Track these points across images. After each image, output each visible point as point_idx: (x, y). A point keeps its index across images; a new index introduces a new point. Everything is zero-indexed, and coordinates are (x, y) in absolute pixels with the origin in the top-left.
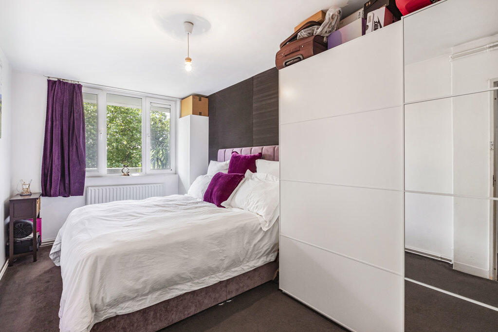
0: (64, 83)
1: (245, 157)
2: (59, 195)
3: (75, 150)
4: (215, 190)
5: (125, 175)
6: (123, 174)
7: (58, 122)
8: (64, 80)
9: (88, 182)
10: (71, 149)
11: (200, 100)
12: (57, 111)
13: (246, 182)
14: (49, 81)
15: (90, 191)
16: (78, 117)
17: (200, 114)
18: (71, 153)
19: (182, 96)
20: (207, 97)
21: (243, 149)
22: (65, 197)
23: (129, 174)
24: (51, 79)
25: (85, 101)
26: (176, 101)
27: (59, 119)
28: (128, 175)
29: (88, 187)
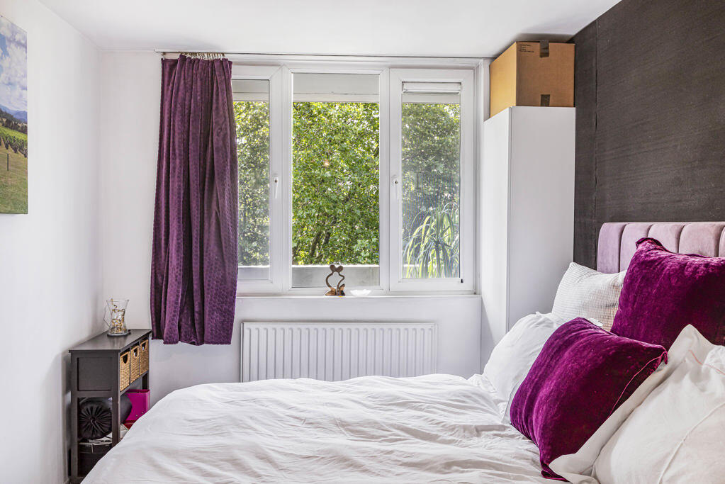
0: (192, 62)
1: (683, 266)
2: (180, 338)
3: (213, 228)
4: (543, 393)
5: (333, 293)
6: (330, 289)
7: (178, 161)
8: (192, 54)
9: (242, 309)
10: (206, 227)
11: (545, 54)
12: (176, 134)
13: (669, 386)
14: (164, 62)
15: (246, 332)
16: (221, 143)
17: (545, 101)
18: (206, 236)
19: (492, 50)
20: (571, 40)
21: (689, 226)
22: (193, 343)
23: (345, 289)
24: (169, 57)
25: (236, 99)
26: (475, 69)
27: (180, 155)
28: (343, 294)
29: (243, 321)
